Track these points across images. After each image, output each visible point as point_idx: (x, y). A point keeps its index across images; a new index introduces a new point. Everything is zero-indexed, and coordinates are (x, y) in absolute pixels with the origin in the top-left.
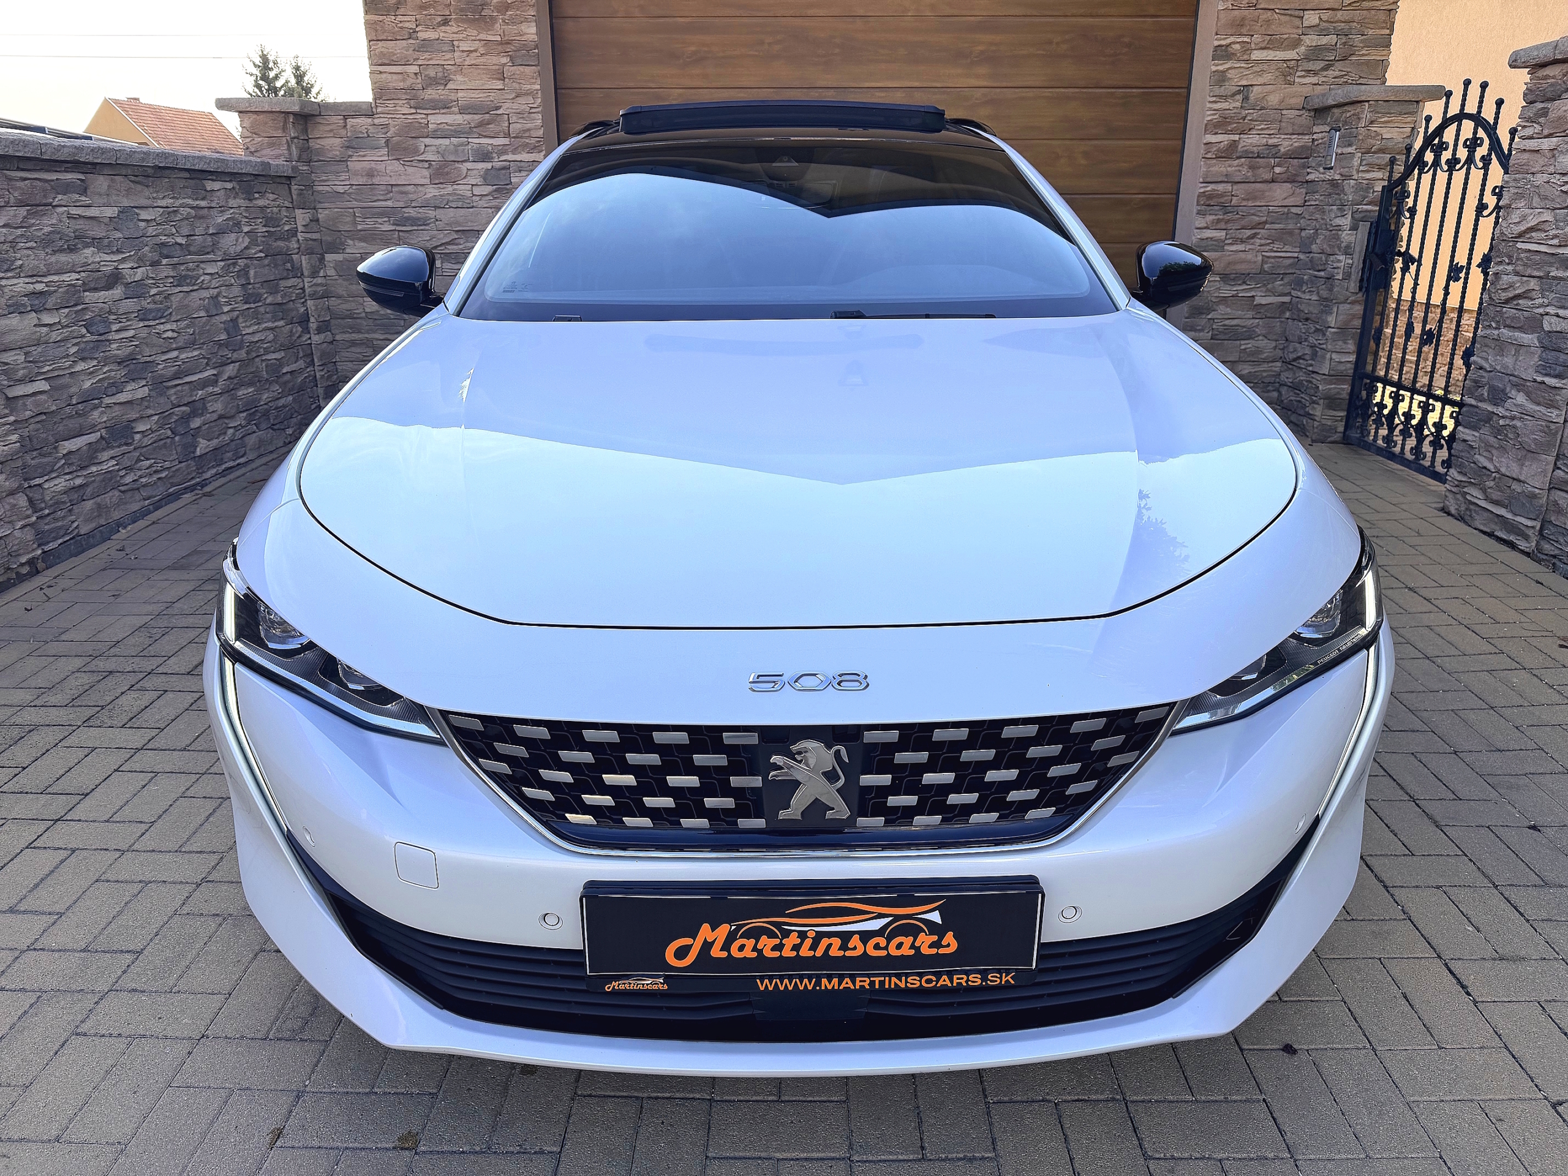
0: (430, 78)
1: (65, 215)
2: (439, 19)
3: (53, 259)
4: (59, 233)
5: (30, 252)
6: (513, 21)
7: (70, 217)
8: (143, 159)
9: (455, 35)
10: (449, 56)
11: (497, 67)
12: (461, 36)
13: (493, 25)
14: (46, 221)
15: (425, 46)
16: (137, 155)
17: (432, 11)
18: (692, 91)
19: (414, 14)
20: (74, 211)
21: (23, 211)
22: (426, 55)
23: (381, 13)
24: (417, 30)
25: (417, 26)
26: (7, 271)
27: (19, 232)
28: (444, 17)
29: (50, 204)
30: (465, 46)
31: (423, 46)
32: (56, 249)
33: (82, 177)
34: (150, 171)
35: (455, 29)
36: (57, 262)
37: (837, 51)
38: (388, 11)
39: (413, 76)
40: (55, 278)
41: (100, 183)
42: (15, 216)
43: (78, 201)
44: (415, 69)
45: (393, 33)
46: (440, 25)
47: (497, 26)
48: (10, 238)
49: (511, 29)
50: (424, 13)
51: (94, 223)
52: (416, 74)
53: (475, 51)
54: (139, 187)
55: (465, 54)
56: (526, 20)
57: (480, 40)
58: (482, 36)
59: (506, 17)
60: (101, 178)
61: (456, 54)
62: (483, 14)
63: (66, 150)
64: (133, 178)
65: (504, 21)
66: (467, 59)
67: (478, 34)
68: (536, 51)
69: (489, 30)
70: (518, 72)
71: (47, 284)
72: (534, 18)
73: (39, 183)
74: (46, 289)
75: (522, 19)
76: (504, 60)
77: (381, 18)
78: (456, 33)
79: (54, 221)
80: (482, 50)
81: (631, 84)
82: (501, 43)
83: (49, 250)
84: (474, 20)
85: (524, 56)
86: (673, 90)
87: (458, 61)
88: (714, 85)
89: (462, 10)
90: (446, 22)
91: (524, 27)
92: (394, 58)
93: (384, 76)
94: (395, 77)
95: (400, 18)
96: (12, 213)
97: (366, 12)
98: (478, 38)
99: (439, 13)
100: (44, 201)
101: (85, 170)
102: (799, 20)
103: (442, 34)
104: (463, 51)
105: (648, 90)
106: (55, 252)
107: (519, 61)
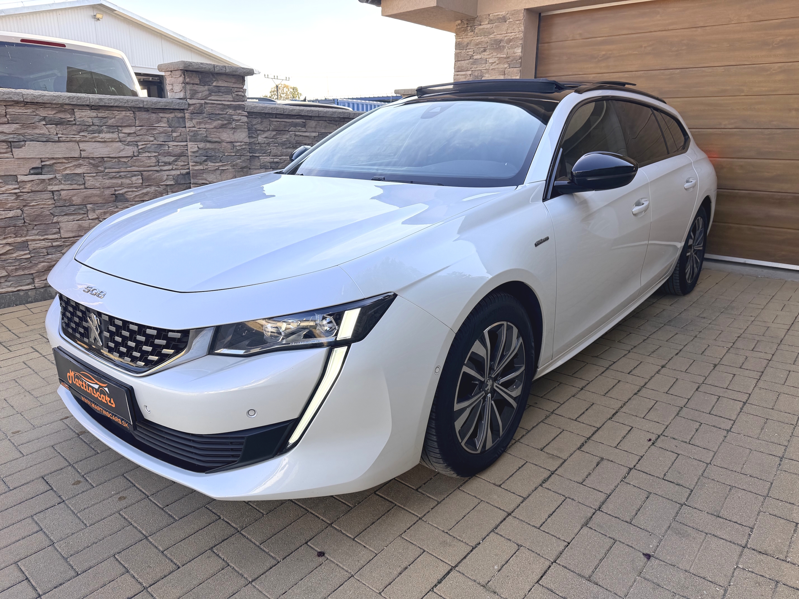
0: (475, 76)
1: (293, 135)
2: (482, 49)
3: (285, 150)
4: (289, 141)
5: (275, 147)
6: (512, 47)
7: (296, 135)
8: (332, 114)
9: (487, 56)
10: (484, 65)
11: (503, 69)
12: (490, 56)
13: (504, 49)
14: (285, 136)
15: (476, 62)
16: (329, 113)
17: (480, 46)
18: (600, 75)
19: (473, 48)
20: (297, 133)
21: (274, 133)
22: (475, 66)
23: (461, 49)
24: (473, 55)
25: (474, 53)
26: (263, 153)
27: (271, 140)
28: (484, 48)
29: (288, 131)
30: (491, 61)
31: (474, 62)
32: (287, 147)
33: (304, 121)
34: (337, 119)
35: (488, 53)
36: (286, 152)
37: (684, 48)
38: (464, 48)
39: (469, 76)
40: (284, 157)
41: (312, 123)
42: (270, 134)
43: (300, 130)
44: (470, 72)
45: (464, 57)
46: (482, 52)
47: (506, 50)
48: (267, 142)
49: (511, 51)
50: (477, 47)
51: (307, 138)
52: (470, 75)
53: (495, 62)
54: (331, 125)
55: (490, 64)
56: (518, 47)
57: (497, 57)
58: (499, 56)
59: (509, 46)
60: (313, 121)
61: (487, 65)
62: (500, 45)
63: (295, 111)
64: (328, 122)
65: (508, 47)
66: (491, 66)
67: (497, 55)
68: (520, 60)
69: (502, 52)
70: (511, 71)
71: (280, 159)
72: (521, 45)
73: (284, 123)
74: (279, 161)
75: (516, 46)
76: (506, 66)
77: (461, 51)
78: (489, 55)
79: (288, 137)
80: (497, 62)
81: (571, 73)
82: (506, 58)
83: (284, 147)
84: (497, 48)
85: (514, 63)
86: (591, 75)
87: (487, 68)
88: (612, 71)
89: (492, 44)
90: (485, 51)
91: (516, 50)
92: (463, 68)
93: (458, 76)
94: (463, 76)
95: (468, 50)
96: (269, 133)
97: (456, 49)
98: (497, 56)
99: (483, 47)
100: (284, 129)
101: (306, 118)
102: (664, 33)
103: (483, 56)
104: (490, 63)
105: (578, 76)
106: (287, 148)
107: (512, 66)
